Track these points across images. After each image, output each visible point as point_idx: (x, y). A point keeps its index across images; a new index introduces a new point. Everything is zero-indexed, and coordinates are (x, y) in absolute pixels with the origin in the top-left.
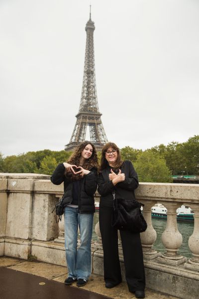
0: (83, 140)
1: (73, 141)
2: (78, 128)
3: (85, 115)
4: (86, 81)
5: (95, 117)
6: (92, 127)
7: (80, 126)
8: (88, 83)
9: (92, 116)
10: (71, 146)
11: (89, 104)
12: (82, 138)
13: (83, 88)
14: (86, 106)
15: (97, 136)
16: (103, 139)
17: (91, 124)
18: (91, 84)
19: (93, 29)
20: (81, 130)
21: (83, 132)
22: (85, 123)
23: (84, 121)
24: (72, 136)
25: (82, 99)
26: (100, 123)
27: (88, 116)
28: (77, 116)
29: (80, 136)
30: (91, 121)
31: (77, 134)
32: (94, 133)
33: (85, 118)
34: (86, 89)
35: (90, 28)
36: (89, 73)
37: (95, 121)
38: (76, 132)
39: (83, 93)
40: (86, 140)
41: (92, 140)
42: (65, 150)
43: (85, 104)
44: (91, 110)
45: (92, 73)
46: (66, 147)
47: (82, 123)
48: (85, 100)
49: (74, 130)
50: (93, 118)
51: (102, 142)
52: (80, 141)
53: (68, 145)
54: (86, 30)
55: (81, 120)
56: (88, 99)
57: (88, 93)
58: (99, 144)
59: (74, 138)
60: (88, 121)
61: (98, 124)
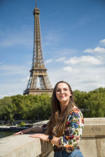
0: (35, 87)
1: (29, 88)
2: (32, 79)
5: (43, 71)
6: (41, 78)
8: (36, 49)
9: (41, 70)
10: (27, 91)
12: (34, 85)
13: (34, 52)
14: (36, 64)
15: (44, 84)
16: (49, 86)
17: (40, 76)
21: (35, 81)
22: (37, 76)
23: (36, 74)
24: (28, 85)
25: (33, 60)
27: (38, 71)
29: (33, 84)
30: (41, 74)
31: (31, 83)
32: (42, 82)
33: (36, 72)
34: (36, 53)
37: (43, 74)
38: (30, 82)
39: (33, 56)
42: (24, 94)
44: (40, 66)
45: (39, 42)
46: (24, 92)
47: (35, 76)
48: (35, 60)
49: (29, 81)
50: (41, 72)
51: (48, 88)
52: (34, 88)
53: (25, 91)
54: (34, 14)
56: (37, 60)
57: (38, 56)
58: (46, 89)
59: (29, 86)
60: (38, 74)
61: (45, 76)
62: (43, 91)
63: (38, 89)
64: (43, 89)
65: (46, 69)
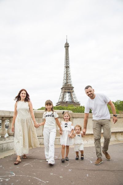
1: (60, 101)
3: (65, 88)
4: (66, 71)
5: (70, 88)
6: (69, 94)
7: (63, 93)
8: (66, 72)
9: (69, 88)
10: (59, 103)
11: (67, 83)
12: (64, 99)
13: (64, 74)
14: (66, 83)
15: (72, 98)
17: (68, 92)
18: (68, 73)
19: (68, 46)
20: (64, 95)
21: (65, 96)
22: (66, 92)
23: (65, 91)
25: (64, 80)
26: (73, 92)
27: (67, 88)
28: (61, 89)
30: (69, 91)
32: (70, 97)
33: (66, 89)
34: (66, 75)
35: (67, 46)
36: (67, 67)
37: (71, 91)
38: (61, 96)
39: (64, 77)
40: (66, 101)
41: (69, 100)
42: (56, 105)
43: (65, 82)
44: (68, 85)
45: (68, 67)
46: (56, 104)
47: (64, 92)
48: (65, 81)
50: (69, 89)
51: (75, 101)
52: (64, 101)
53: (57, 103)
54: (65, 47)
55: (63, 91)
56: (67, 80)
57: (67, 77)
58: (73, 102)
59: (60, 99)
60: (67, 91)
61: (72, 92)
62: (70, 103)
63: (67, 102)
64: (70, 102)
65: (73, 87)
